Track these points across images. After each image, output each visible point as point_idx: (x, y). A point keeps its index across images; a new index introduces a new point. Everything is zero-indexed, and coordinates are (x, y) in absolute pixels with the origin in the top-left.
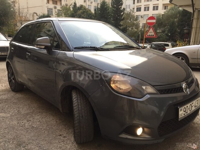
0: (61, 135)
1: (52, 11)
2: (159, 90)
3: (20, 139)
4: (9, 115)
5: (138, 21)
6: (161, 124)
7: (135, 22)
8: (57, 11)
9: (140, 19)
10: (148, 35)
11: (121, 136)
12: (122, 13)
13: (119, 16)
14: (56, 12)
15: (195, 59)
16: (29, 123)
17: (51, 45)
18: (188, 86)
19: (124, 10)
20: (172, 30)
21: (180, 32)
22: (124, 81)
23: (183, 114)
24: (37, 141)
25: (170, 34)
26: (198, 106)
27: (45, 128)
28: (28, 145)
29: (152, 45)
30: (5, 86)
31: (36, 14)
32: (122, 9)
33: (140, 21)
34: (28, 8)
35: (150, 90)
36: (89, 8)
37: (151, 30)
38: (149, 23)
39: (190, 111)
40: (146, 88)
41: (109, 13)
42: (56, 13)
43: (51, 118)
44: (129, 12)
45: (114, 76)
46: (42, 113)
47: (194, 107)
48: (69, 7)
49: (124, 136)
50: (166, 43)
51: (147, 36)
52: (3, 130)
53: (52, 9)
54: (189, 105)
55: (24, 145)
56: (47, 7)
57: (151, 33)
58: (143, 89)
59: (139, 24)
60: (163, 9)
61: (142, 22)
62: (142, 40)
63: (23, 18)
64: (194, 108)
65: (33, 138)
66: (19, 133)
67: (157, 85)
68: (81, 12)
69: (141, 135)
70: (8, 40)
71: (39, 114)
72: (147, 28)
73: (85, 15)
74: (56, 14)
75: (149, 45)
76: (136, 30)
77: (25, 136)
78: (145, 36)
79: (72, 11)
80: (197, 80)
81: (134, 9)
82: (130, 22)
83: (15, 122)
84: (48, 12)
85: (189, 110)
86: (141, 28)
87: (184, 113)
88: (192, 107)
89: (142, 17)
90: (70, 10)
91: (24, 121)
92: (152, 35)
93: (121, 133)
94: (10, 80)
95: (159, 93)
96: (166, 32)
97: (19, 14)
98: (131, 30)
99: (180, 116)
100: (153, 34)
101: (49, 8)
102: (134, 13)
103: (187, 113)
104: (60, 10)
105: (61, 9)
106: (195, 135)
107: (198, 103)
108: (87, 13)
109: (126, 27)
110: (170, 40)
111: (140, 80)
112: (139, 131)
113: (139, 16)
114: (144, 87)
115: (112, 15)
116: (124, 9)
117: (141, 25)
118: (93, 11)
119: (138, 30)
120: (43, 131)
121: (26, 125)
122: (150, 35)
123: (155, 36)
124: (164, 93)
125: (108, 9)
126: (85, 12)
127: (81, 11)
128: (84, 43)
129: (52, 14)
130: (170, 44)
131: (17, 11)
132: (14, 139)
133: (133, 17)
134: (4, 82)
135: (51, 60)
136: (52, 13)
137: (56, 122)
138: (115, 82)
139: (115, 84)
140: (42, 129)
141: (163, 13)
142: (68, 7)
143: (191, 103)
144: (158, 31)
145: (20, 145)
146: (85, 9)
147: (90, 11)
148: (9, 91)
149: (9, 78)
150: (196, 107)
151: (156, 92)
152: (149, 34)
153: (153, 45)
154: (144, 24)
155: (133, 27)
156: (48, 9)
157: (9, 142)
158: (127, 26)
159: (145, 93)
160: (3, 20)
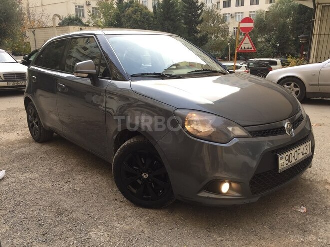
0: (116, 199)
1: (83, 10)
2: (251, 132)
3: (60, 206)
4: (37, 175)
5: (227, 23)
6: (254, 177)
7: (221, 26)
8: (91, 10)
9: (230, 20)
10: (242, 49)
11: (200, 194)
12: (200, 12)
13: (194, 16)
14: (90, 12)
15: (316, 85)
16: (69, 185)
17: (97, 72)
18: (293, 126)
19: (203, 7)
20: (283, 37)
21: (296, 41)
22: (204, 120)
23: (285, 163)
24: (84, 208)
25: (278, 45)
26: (308, 153)
27: (92, 190)
28: (71, 213)
29: (249, 64)
30: (23, 135)
31: (59, 16)
32: (199, 4)
33: (229, 24)
34: (43, 6)
35: (238, 131)
36: (145, 4)
37: (247, 40)
38: (243, 29)
39: (296, 160)
40: (233, 129)
41: (177, 11)
42: (90, 14)
43: (100, 178)
44: (211, 8)
45: (189, 114)
46: (86, 172)
47: (301, 154)
48: (112, 4)
49: (205, 194)
50: (272, 60)
51: (240, 50)
52: (34, 195)
53: (83, 7)
54: (293, 152)
55: (67, 213)
56: (74, 3)
57: (247, 44)
58: (229, 130)
59: (229, 28)
60: (267, 3)
61: (233, 25)
62: (233, 55)
63: (37, 22)
64: (301, 157)
65: (78, 204)
66: (57, 198)
67: (250, 124)
68: (132, 11)
69: (227, 193)
70: (17, 62)
71: (81, 172)
72: (241, 35)
73: (137, 17)
74: (90, 16)
75: (245, 64)
76: (223, 39)
77: (66, 202)
78: (238, 51)
79: (116, 10)
80: (308, 117)
81: (219, 3)
82: (212, 25)
83: (48, 185)
84: (77, 12)
85: (294, 159)
86: (231, 35)
87: (287, 162)
88: (299, 154)
89: (233, 16)
90: (114, 7)
91: (62, 183)
92: (248, 49)
93: (200, 191)
94: (31, 125)
95: (251, 136)
96: (273, 41)
97: (29, 17)
98: (215, 40)
99: (280, 167)
100: (250, 46)
101: (78, 5)
102: (219, 11)
103: (291, 162)
104: (96, 9)
105: (98, 7)
106: (306, 196)
107: (308, 149)
108: (141, 12)
109: (207, 35)
110: (279, 55)
111: (226, 119)
112: (225, 187)
113: (227, 15)
114: (230, 129)
115: (182, 16)
116: (203, 4)
117: (231, 30)
118: (151, 10)
119: (226, 39)
120: (91, 195)
121: (66, 187)
122: (245, 49)
123: (253, 49)
124: (258, 136)
125: (177, 6)
126: (138, 10)
127: (131, 9)
128: (141, 66)
129: (83, 16)
130: (279, 61)
131: (26, 12)
132: (51, 206)
133: (218, 17)
134: (20, 128)
135: (89, 92)
136: (83, 13)
137: (108, 182)
138: (190, 123)
139: (191, 125)
140: (89, 193)
141: (268, 10)
142: (110, 3)
143: (297, 149)
144: (260, 40)
145: (61, 213)
146: (138, 5)
147: (146, 8)
148: (31, 142)
149: (29, 122)
150: (305, 155)
151: (247, 135)
152: (243, 46)
153: (251, 64)
154: (237, 28)
155: (218, 33)
156: (76, 6)
157: (45, 210)
158: (208, 32)
159: (232, 135)
160: (4, 27)
